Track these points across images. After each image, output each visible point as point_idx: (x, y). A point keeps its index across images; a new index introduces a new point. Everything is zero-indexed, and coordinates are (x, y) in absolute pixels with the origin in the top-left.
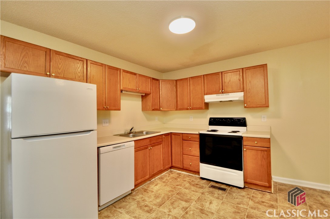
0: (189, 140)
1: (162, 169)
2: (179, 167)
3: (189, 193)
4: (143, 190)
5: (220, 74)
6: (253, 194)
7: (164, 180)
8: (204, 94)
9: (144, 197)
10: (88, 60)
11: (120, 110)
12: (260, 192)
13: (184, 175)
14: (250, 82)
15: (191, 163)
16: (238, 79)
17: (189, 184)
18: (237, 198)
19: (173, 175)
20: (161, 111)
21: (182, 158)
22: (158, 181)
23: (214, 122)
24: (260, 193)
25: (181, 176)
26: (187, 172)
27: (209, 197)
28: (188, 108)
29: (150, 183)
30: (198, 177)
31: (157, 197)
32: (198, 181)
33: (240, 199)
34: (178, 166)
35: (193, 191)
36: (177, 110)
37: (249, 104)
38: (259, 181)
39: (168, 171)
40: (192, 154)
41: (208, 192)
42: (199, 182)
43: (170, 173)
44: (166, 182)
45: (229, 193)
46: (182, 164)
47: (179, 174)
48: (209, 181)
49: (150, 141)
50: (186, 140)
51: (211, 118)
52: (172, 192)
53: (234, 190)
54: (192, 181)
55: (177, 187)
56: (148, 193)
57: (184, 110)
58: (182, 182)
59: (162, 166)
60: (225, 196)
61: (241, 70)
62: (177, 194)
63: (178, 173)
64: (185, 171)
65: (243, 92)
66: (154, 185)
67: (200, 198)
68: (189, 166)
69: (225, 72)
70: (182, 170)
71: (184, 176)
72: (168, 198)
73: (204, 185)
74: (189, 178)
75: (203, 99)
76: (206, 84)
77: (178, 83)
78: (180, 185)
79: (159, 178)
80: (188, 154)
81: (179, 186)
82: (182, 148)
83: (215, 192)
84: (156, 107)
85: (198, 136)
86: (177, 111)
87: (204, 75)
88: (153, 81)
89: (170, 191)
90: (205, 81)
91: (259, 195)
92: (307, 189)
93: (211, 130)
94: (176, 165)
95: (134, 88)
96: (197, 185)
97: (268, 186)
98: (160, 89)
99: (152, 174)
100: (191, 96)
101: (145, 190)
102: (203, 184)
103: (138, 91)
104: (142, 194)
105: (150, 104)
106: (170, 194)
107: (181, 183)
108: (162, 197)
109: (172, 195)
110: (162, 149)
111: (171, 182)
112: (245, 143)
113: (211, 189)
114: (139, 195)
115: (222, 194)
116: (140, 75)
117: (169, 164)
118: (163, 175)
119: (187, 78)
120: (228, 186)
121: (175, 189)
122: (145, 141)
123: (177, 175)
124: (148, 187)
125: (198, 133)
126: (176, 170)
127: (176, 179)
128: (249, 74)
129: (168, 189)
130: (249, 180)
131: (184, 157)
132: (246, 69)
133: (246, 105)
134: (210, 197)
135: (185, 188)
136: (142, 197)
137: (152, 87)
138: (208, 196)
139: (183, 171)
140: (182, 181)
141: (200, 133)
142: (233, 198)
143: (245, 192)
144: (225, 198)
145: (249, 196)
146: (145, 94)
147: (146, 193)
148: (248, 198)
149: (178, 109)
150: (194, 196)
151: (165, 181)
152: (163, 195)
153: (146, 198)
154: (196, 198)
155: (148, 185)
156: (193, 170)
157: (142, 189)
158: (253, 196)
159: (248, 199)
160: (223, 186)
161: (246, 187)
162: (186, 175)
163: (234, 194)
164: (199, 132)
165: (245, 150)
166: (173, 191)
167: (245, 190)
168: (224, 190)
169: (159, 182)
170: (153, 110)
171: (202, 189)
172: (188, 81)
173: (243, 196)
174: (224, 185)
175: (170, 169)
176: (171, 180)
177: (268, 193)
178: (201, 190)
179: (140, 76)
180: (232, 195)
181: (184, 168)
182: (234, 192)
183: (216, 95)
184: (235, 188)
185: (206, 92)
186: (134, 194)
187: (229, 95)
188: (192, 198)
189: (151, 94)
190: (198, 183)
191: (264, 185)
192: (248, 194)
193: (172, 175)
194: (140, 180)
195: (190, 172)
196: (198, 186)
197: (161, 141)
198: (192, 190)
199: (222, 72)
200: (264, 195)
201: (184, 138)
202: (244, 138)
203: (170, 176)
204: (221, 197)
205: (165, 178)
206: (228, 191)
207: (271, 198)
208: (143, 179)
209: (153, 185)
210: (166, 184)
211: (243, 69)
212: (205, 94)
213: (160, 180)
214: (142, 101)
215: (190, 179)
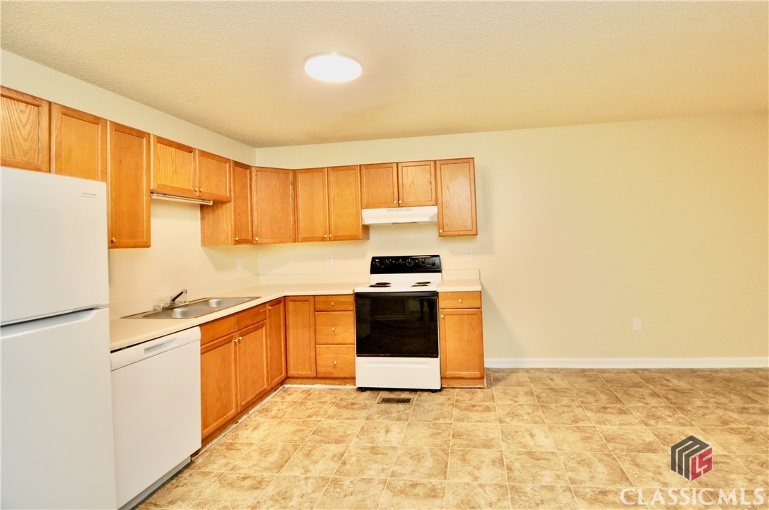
0: (332, 309)
1: (265, 387)
2: (306, 376)
3: (341, 424)
4: (224, 447)
5: (395, 166)
6: (457, 396)
7: (273, 413)
8: (362, 206)
9: (231, 461)
10: (52, 104)
11: (149, 246)
12: (468, 390)
13: (320, 391)
14: (448, 188)
15: (335, 362)
16: (428, 181)
17: (336, 407)
18: (432, 410)
19: (292, 396)
20: (257, 244)
21: (313, 354)
22: (257, 418)
23: (381, 265)
24: (467, 392)
25: (312, 396)
26: (326, 384)
27: (382, 422)
28: (325, 236)
29: (238, 427)
30: (352, 389)
31: (265, 452)
32: (352, 397)
33: (437, 410)
34: (303, 373)
35: (348, 419)
36: (295, 240)
37: (446, 229)
38: (466, 371)
39: (278, 391)
40: (339, 340)
41: (378, 413)
42: (355, 398)
43: (284, 394)
44: (280, 415)
45: (418, 405)
46: (313, 367)
47: (308, 392)
48: (376, 392)
49: (238, 322)
50: (323, 309)
51: (374, 259)
52: (300, 433)
53: (426, 397)
54: (341, 399)
55: (309, 419)
56: (240, 450)
57: (316, 241)
58: (320, 407)
59: (265, 379)
60: (410, 411)
61: (432, 164)
62: (314, 433)
63: (304, 391)
64: (320, 381)
65: (436, 207)
66: (251, 429)
67: (365, 427)
68: (330, 369)
69: (404, 164)
70: (312, 381)
71: (320, 393)
72: (295, 447)
73: (366, 402)
74: (334, 396)
75: (358, 216)
76: (364, 185)
77: (300, 177)
78: (316, 414)
79: (260, 412)
80: (329, 342)
81: (314, 417)
82: (313, 329)
83: (392, 409)
84: (244, 236)
85: (352, 299)
86: (297, 243)
87: (360, 166)
88: (237, 169)
89: (294, 433)
90: (364, 178)
91: (467, 395)
92: (533, 371)
93: (377, 284)
94: (300, 372)
95: (187, 188)
96: (353, 404)
97: (479, 376)
98: (254, 189)
99: (243, 403)
100: (332, 208)
101: (230, 447)
102: (365, 399)
103: (198, 194)
104: (225, 457)
105: (229, 228)
106: (296, 438)
107: (316, 409)
108: (280, 449)
109: (302, 439)
110: (264, 340)
111: (292, 413)
112: (442, 303)
113: (384, 406)
114: (216, 462)
115: (405, 410)
116: (203, 153)
117: (281, 374)
118: (267, 402)
119: (321, 170)
120: (413, 393)
121: (305, 425)
122: (225, 324)
123: (301, 395)
124: (237, 437)
125: (352, 293)
126: (297, 384)
127: (302, 403)
128: (446, 171)
129: (289, 428)
130: (449, 373)
131: (317, 351)
132: (441, 162)
133: (441, 231)
134: (384, 421)
135: (329, 417)
136: (228, 463)
137: (234, 184)
138: (381, 420)
139: (316, 383)
140: (319, 405)
141: (356, 291)
142: (426, 411)
143: (443, 397)
144: (412, 416)
145: (450, 402)
146: (213, 201)
147: (233, 451)
148: (449, 405)
149: (300, 240)
150: (352, 427)
151: (277, 414)
152: (280, 445)
153: (240, 463)
154: (357, 430)
155: (235, 434)
156: (341, 375)
157: (220, 445)
158: (457, 401)
159: (451, 407)
160: (405, 395)
161: (445, 388)
162: (324, 390)
163: (426, 405)
164: (354, 290)
165: (442, 316)
166: (302, 430)
167: (443, 392)
168: (407, 401)
169: (260, 419)
170: (237, 242)
171: (365, 411)
172: (323, 176)
173: (442, 404)
174: (406, 392)
175: (282, 385)
176: (290, 409)
177: (479, 390)
178: (364, 413)
179: (202, 156)
180: (423, 407)
181: (319, 376)
182: (426, 401)
183: (386, 209)
184: (426, 394)
185: (364, 203)
186: (201, 463)
187: (411, 210)
188: (349, 432)
189: (230, 201)
190: (356, 401)
191: (473, 376)
192: (449, 399)
193: (289, 399)
194: (215, 424)
195: (332, 381)
196: (355, 406)
197: (264, 318)
198: (345, 417)
199: (397, 163)
200: (473, 393)
201: (319, 307)
202: (440, 295)
203: (285, 400)
204: (403, 416)
205: (275, 409)
206: (414, 403)
207: (484, 397)
208: (221, 421)
209: (247, 429)
210: (280, 420)
211: (435, 161)
212: (364, 206)
213: (262, 415)
214: (203, 218)
215: (335, 398)
